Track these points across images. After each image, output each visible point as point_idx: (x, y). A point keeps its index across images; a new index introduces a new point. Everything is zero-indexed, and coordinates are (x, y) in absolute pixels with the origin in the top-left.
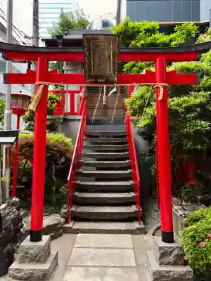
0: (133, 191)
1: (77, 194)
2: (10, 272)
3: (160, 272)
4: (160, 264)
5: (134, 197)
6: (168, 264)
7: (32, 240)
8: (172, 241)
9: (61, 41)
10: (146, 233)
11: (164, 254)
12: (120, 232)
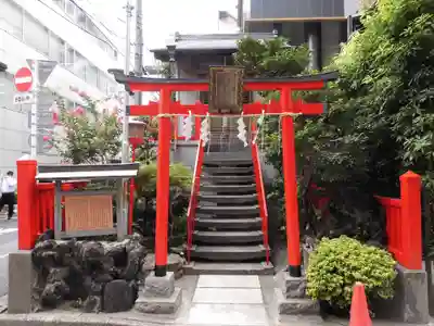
0: (260, 230)
1: (196, 232)
2: (137, 306)
3: (286, 304)
4: (288, 297)
5: (261, 236)
6: (296, 297)
7: (156, 275)
8: (299, 275)
9: (173, 52)
10: (274, 274)
11: (291, 288)
12: (245, 273)
